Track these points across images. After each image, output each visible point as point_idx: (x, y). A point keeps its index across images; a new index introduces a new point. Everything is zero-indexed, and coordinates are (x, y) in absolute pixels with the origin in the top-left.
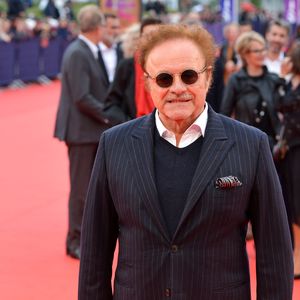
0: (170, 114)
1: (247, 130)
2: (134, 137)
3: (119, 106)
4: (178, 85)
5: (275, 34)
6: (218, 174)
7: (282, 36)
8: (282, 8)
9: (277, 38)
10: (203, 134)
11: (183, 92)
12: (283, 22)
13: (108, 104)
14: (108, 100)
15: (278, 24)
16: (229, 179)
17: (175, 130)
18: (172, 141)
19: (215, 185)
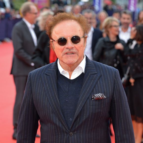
0: (65, 60)
1: (107, 68)
2: (46, 75)
3: (41, 56)
4: (69, 44)
5: (124, 18)
6: (93, 92)
7: (128, 19)
8: (127, 3)
9: (126, 21)
10: (84, 71)
11: (72, 48)
12: (127, 11)
13: (34, 56)
14: (34, 53)
15: (125, 13)
16: (99, 95)
17: (68, 70)
18: (67, 76)
19: (92, 99)
